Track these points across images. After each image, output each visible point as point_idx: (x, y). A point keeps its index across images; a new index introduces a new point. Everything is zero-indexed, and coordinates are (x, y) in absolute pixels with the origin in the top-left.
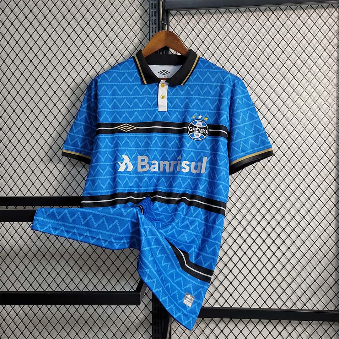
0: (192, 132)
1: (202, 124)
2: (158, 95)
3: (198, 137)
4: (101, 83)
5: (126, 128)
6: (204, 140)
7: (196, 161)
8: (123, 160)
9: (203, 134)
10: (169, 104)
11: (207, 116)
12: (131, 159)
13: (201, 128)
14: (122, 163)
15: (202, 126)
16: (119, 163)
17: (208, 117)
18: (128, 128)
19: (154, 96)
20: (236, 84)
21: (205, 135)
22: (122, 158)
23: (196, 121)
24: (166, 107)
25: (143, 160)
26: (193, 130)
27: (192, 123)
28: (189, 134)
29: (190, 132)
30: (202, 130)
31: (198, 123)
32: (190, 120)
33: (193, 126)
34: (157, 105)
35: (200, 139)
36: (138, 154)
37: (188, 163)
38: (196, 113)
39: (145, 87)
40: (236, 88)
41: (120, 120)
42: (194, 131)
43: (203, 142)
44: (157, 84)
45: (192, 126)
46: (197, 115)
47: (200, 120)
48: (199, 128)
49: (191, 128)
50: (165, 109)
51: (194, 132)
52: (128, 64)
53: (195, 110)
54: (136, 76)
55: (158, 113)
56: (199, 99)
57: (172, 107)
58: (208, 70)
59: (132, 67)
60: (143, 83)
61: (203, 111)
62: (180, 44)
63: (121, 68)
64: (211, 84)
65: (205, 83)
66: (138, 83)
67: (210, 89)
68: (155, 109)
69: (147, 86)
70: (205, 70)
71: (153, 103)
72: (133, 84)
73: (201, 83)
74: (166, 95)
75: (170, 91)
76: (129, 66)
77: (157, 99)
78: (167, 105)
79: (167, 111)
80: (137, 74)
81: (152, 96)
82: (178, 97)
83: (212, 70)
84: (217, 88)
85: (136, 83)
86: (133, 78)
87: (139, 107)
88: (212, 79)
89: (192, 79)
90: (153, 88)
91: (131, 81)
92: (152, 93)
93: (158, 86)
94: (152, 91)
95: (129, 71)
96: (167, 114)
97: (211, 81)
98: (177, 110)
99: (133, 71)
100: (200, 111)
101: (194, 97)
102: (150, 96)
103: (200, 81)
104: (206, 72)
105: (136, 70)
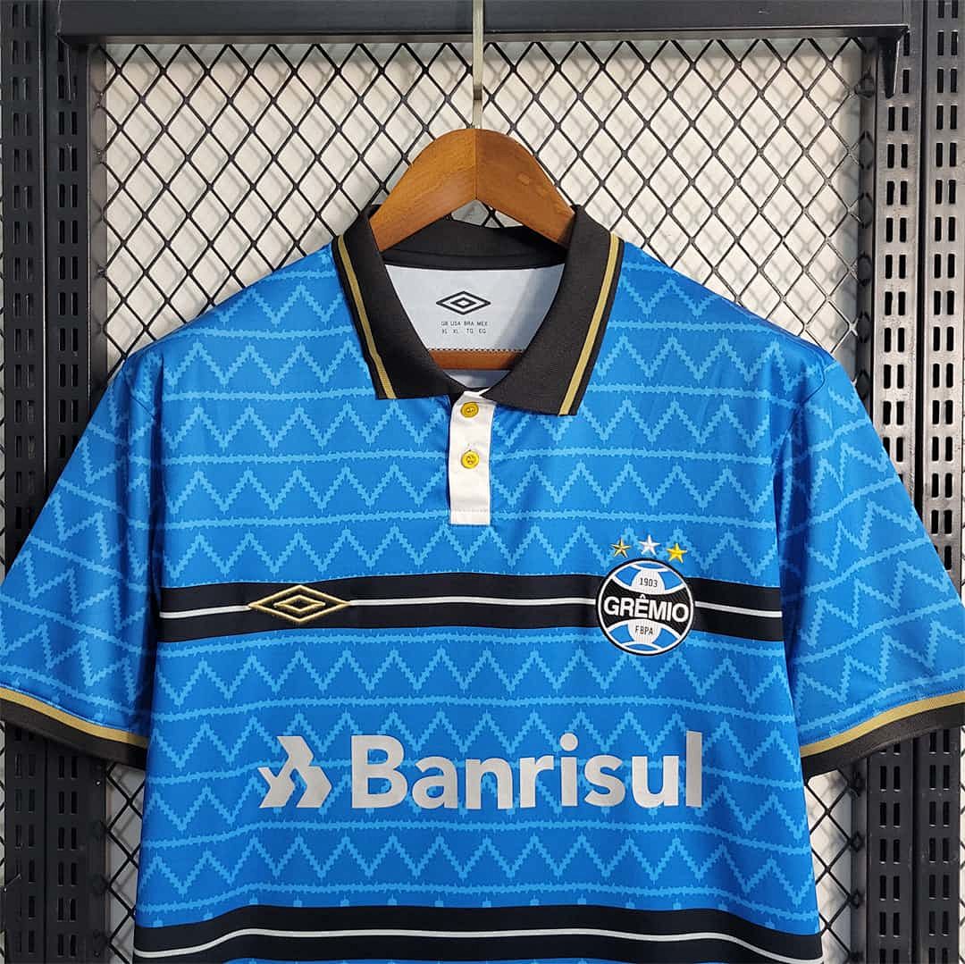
0: (618, 619)
1: (660, 580)
2: (447, 451)
3: (648, 640)
4: (182, 396)
5: (300, 604)
6: (678, 654)
7: (653, 750)
8: (284, 756)
9: (672, 624)
10: (502, 490)
11: (683, 539)
12: (323, 750)
13: (659, 599)
14: (276, 772)
15: (660, 590)
16: (265, 772)
17: (686, 544)
18: (310, 604)
19: (428, 455)
20: (814, 384)
21: (680, 628)
22: (276, 750)
23: (633, 565)
24: (488, 507)
25: (377, 756)
26: (623, 607)
27: (613, 577)
28: (608, 630)
29: (610, 620)
30: (663, 604)
31: (646, 573)
32: (605, 564)
33: (622, 593)
34: (444, 495)
35: (660, 649)
36: (354, 727)
37: (614, 763)
38: (629, 531)
39: (389, 412)
40: (808, 405)
41: (274, 569)
42: (627, 612)
43: (672, 661)
44: (447, 401)
45: (614, 590)
46: (634, 538)
47: (653, 561)
48: (649, 597)
49: (612, 603)
50: (481, 516)
51: (627, 616)
52: (310, 300)
53: (622, 516)
54: (348, 355)
55: (448, 532)
56: (638, 463)
57: (512, 502)
58: (672, 325)
59: (330, 312)
60: (380, 394)
61: (661, 518)
62: (543, 192)
63: (276, 321)
64: (691, 391)
65: (660, 389)
66: (355, 391)
67: (684, 418)
68: (435, 514)
69: (394, 406)
70: (656, 325)
71: (428, 489)
72: (332, 394)
73: (642, 389)
74: (485, 451)
75: (501, 432)
76: (316, 308)
77: (444, 467)
78: (492, 495)
79: (489, 523)
80: (351, 347)
81: (420, 454)
82: (541, 452)
83: (689, 327)
84: (719, 410)
85: (347, 392)
86: (334, 367)
87: (359, 506)
88: (693, 369)
89: (600, 369)
90: (423, 418)
91: (324, 380)
92: (419, 440)
93: (449, 413)
94: (419, 429)
95: (317, 334)
96: (489, 538)
97: (688, 380)
98: (535, 514)
99: (333, 331)
100: (646, 518)
101: (612, 452)
102: (411, 454)
103: (639, 378)
104: (663, 336)
105: (350, 329)
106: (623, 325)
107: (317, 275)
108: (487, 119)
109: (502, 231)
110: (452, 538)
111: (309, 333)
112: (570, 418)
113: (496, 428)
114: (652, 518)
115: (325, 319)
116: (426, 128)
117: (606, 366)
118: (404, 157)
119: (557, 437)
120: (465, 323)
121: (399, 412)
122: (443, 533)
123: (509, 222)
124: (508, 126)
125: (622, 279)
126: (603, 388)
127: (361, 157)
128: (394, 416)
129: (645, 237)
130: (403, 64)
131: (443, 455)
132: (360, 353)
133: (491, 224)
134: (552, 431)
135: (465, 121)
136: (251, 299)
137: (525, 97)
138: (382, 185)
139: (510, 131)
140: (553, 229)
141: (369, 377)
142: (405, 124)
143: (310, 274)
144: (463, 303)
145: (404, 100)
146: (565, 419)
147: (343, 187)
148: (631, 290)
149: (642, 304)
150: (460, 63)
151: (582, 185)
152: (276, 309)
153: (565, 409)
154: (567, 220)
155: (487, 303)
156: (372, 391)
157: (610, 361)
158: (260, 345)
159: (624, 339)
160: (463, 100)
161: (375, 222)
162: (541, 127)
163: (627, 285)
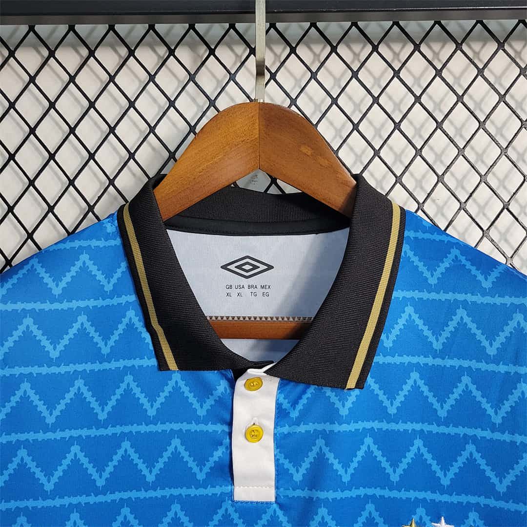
2: (230, 424)
10: (287, 464)
11: (480, 523)
19: (211, 428)
24: (273, 483)
34: (226, 470)
38: (421, 511)
39: (171, 383)
44: (230, 374)
46: (427, 520)
50: (265, 492)
52: (94, 269)
53: (412, 495)
54: (130, 326)
55: (231, 510)
56: (428, 438)
57: (298, 477)
58: (461, 297)
59: (114, 280)
60: (162, 365)
61: (455, 499)
62: (325, 163)
63: (57, 291)
64: (483, 366)
65: (449, 363)
66: (137, 362)
67: (477, 394)
68: (218, 490)
69: (177, 377)
70: (443, 297)
71: (210, 464)
72: (113, 365)
73: (430, 361)
74: (269, 424)
75: (286, 405)
76: (100, 277)
77: (228, 440)
78: (277, 470)
79: (273, 500)
80: (134, 316)
81: (202, 427)
82: (328, 427)
83: (478, 299)
84: (516, 388)
85: (129, 363)
86: (115, 337)
87: (139, 483)
88: (486, 343)
89: (387, 341)
90: (205, 390)
91: (105, 350)
92: (202, 412)
93: (232, 386)
94: (202, 402)
95: (100, 303)
96: (274, 517)
97: (480, 354)
98: (322, 495)
99: (115, 301)
100: (438, 497)
101: (401, 427)
102: (193, 427)
103: (426, 349)
104: (451, 308)
105: (133, 298)
106: (409, 294)
107: (101, 243)
108: (269, 96)
109: (284, 197)
110: (235, 516)
111: (92, 303)
112: (357, 391)
113: (281, 400)
114: (445, 498)
115: (109, 288)
116: (212, 103)
117: (392, 337)
118: (192, 129)
119: (344, 412)
120: (249, 287)
121: (182, 384)
122: (226, 510)
123: (289, 189)
124: (288, 101)
125: (406, 247)
126: (389, 360)
127: (152, 130)
128: (176, 389)
129: (418, 202)
130: (192, 47)
131: (226, 428)
132: (142, 324)
133: (273, 190)
134: (338, 405)
135: (248, 97)
136: (32, 270)
137: (304, 75)
138: (172, 155)
139: (290, 106)
140: (335, 198)
141: (151, 347)
142: (194, 100)
143: (94, 243)
144: (247, 267)
145: (192, 78)
146: (352, 393)
147: (136, 157)
148: (415, 260)
149: (427, 274)
150: (245, 46)
151: (356, 155)
152: (57, 280)
153: (352, 382)
154: (349, 190)
155: (270, 267)
156: (154, 362)
157: (396, 331)
158: (39, 317)
159: (409, 310)
160: (247, 78)
161: (160, 193)
162: (318, 103)
163: (410, 254)
